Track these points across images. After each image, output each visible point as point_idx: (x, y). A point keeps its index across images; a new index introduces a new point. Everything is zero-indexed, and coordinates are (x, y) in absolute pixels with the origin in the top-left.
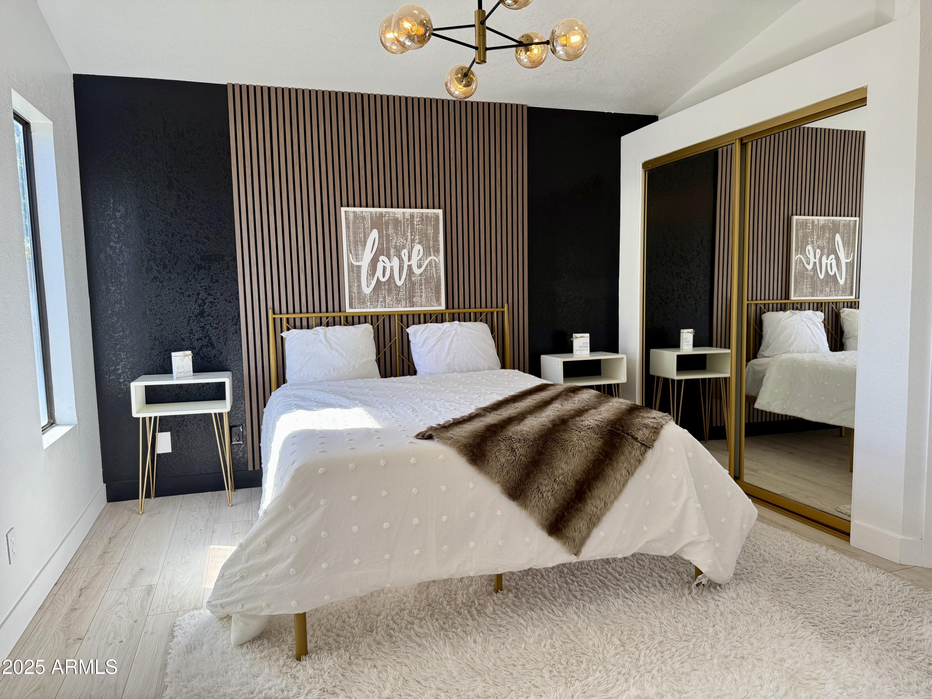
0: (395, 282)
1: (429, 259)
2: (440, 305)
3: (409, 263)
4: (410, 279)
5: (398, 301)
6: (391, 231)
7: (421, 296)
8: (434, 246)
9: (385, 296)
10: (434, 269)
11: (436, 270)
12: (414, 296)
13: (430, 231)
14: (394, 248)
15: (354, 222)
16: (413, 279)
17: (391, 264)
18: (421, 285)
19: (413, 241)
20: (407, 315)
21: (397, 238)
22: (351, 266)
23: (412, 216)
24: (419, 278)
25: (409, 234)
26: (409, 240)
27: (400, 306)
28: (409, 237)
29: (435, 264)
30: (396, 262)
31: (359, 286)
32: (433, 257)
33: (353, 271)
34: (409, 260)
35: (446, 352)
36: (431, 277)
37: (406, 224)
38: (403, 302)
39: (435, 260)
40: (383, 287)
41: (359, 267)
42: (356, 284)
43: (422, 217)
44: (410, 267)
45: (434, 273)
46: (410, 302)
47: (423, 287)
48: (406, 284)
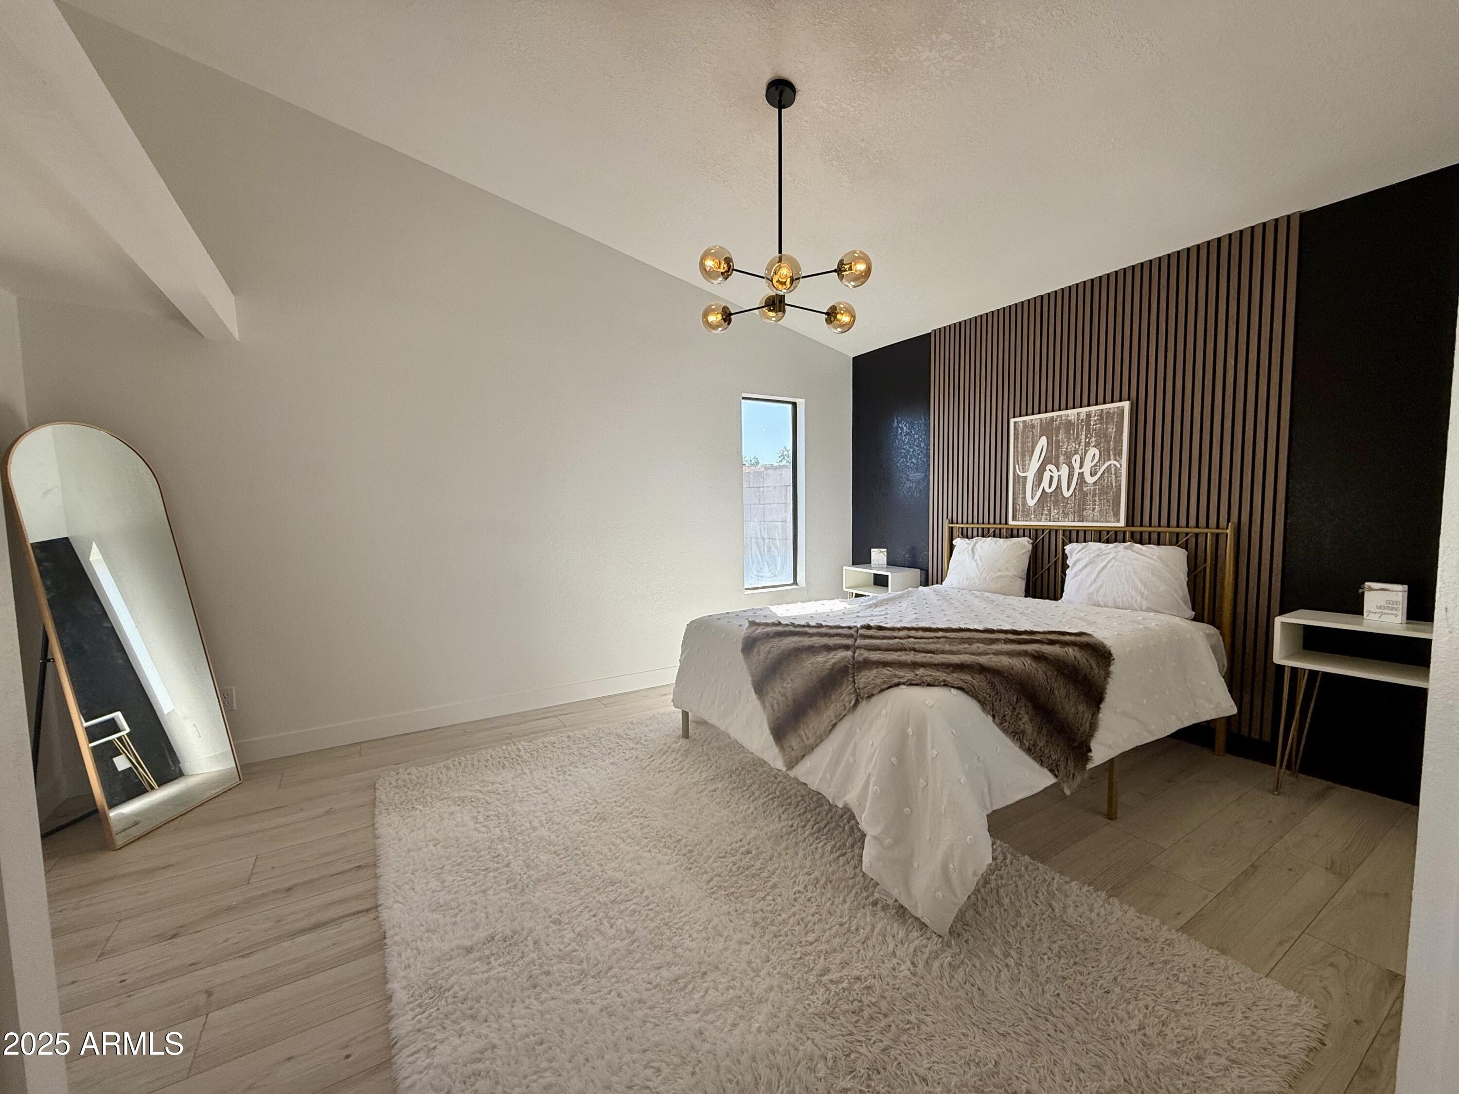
0: (1062, 493)
1: (1110, 462)
2: (1118, 521)
3: (1081, 471)
4: (1081, 489)
5: (1066, 515)
6: (1062, 436)
7: (1094, 509)
8: (1115, 449)
9: (1050, 509)
10: (1114, 477)
11: (1116, 477)
12: (1085, 509)
13: (1112, 430)
14: (1064, 455)
15: (1023, 432)
16: (1085, 489)
17: (1059, 473)
18: (1094, 496)
19: (1087, 444)
20: (1078, 531)
21: (1069, 443)
22: (1016, 477)
23: (1089, 415)
24: (1092, 488)
25: (1083, 437)
26: (1083, 444)
27: (1067, 520)
28: (1083, 441)
29: (1116, 470)
30: (1065, 470)
31: (1024, 498)
32: (1112, 462)
33: (1019, 482)
34: (1081, 467)
36: (1108, 486)
37: (1080, 426)
38: (1071, 516)
39: (1115, 465)
40: (1049, 499)
41: (1025, 478)
42: (1021, 496)
43: (1101, 415)
44: (1081, 475)
45: (1113, 480)
46: (1079, 516)
47: (1097, 499)
48: (1075, 496)
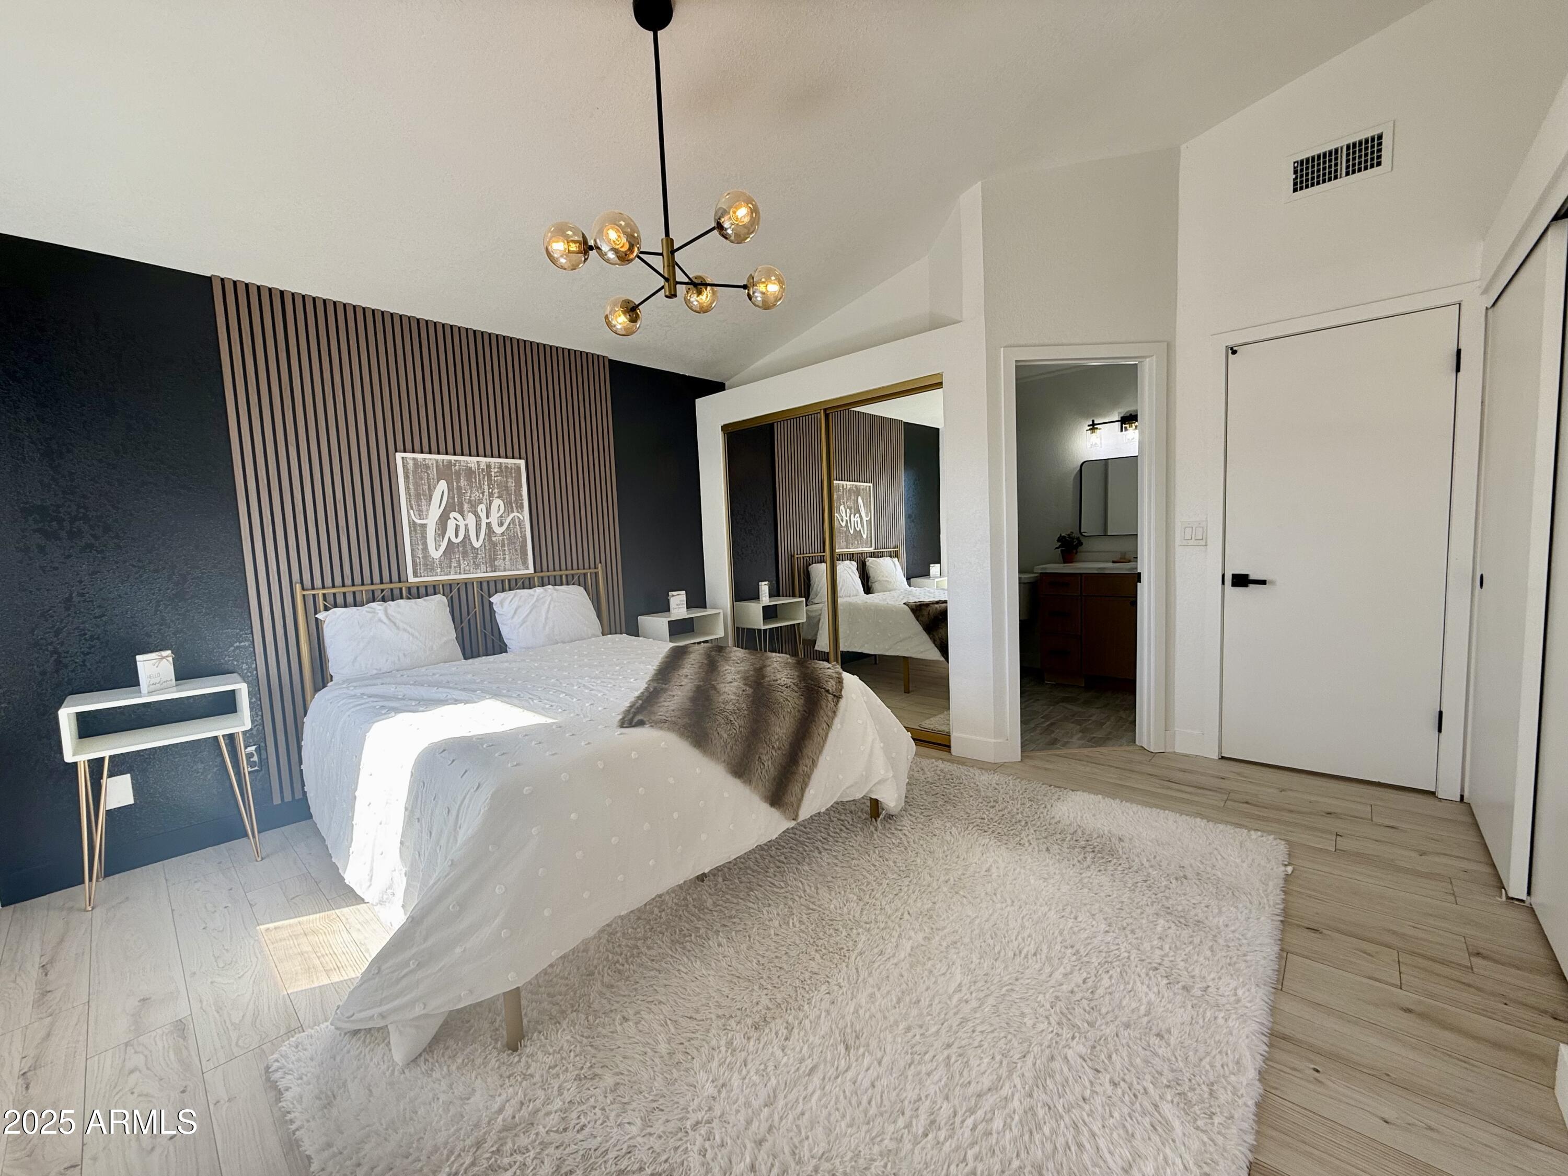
0: (471, 543)
1: (512, 516)
2: (527, 568)
3: (488, 521)
4: (490, 539)
5: (477, 566)
6: (463, 483)
7: (504, 559)
8: (516, 500)
9: (459, 561)
10: (518, 528)
11: (521, 528)
12: (496, 559)
13: (511, 484)
14: (468, 503)
15: (415, 472)
16: (494, 539)
17: (466, 522)
18: (503, 545)
19: (491, 495)
20: (488, 582)
21: (471, 491)
22: (413, 525)
23: (489, 466)
24: (501, 538)
25: (486, 487)
26: (486, 493)
27: (479, 571)
28: (486, 491)
29: (519, 522)
30: (471, 519)
31: (425, 549)
32: (516, 514)
33: (415, 530)
34: (488, 518)
35: (543, 621)
36: (514, 536)
37: (481, 476)
38: (483, 567)
39: (518, 517)
40: (456, 550)
41: (424, 526)
42: (420, 547)
43: (500, 468)
44: (489, 524)
45: (519, 532)
46: (491, 566)
47: (506, 549)
48: (485, 546)
